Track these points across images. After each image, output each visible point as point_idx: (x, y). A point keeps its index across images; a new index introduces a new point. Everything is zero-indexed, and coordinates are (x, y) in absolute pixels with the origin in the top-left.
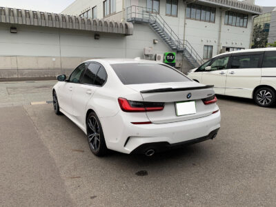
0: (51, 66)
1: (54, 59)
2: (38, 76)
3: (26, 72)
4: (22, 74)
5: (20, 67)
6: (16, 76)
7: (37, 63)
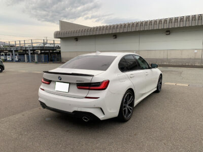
0: (192, 56)
1: (196, 51)
2: (181, 64)
3: (173, 60)
4: (169, 62)
5: (169, 58)
6: (165, 63)
7: (182, 54)
